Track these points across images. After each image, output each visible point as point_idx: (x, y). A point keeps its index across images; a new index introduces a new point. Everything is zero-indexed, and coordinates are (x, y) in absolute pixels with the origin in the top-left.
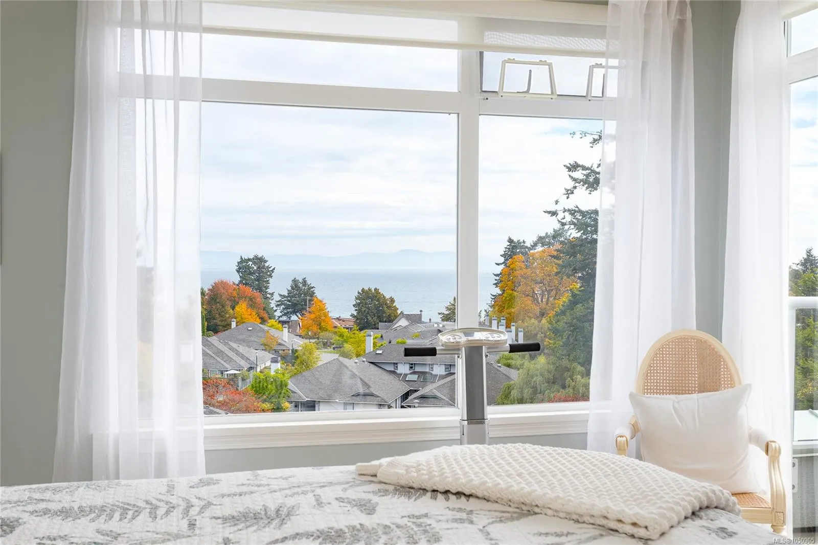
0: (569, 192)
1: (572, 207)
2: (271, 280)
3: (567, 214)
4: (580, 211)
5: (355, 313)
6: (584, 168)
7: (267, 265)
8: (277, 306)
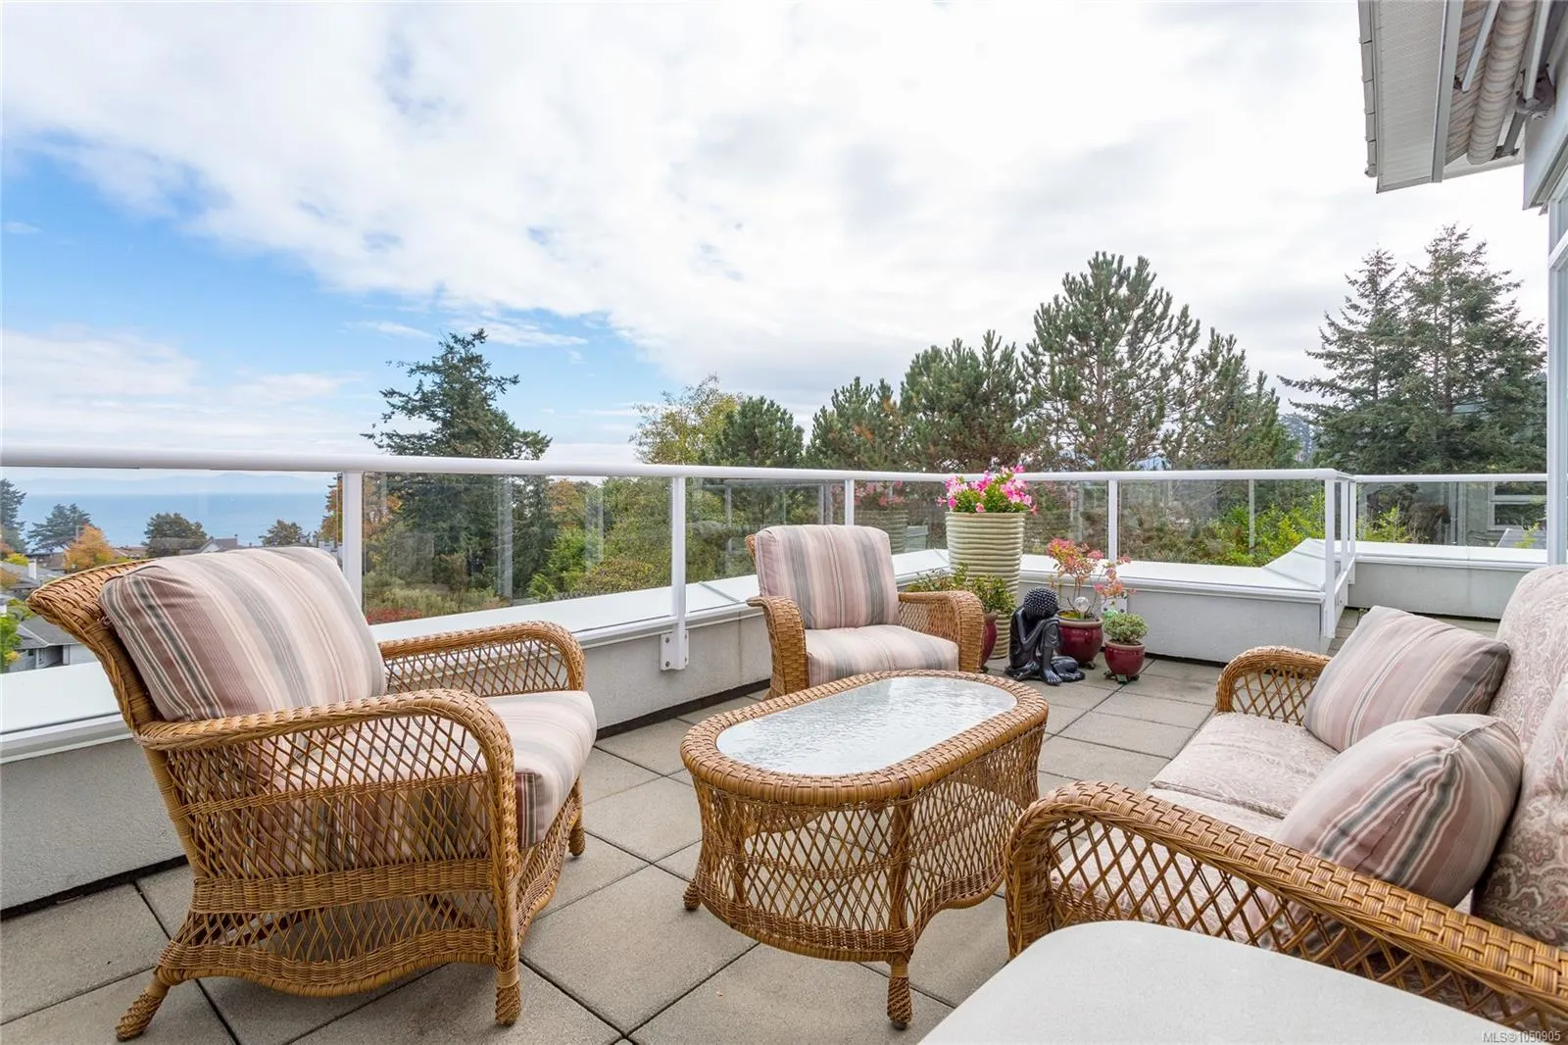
0: (387, 417)
1: (390, 431)
2: (19, 507)
3: (384, 437)
4: (398, 435)
5: (147, 541)
6: (401, 395)
7: (12, 489)
8: (30, 537)
